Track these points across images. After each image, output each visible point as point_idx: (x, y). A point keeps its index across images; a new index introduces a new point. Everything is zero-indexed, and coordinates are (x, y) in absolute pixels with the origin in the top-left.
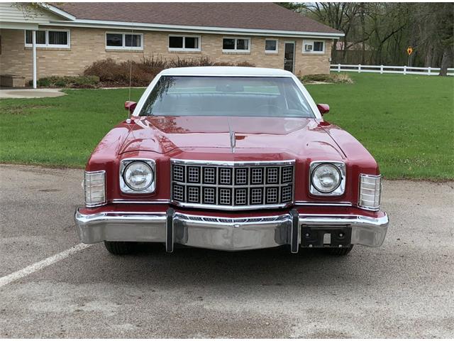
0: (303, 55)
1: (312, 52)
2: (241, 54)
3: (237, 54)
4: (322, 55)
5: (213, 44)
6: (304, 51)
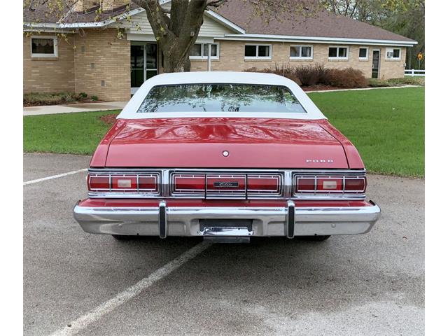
0: (386, 61)
1: (392, 58)
2: (342, 61)
3: (339, 61)
4: (399, 61)
5: (322, 52)
6: (386, 58)
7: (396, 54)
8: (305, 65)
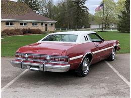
0: (49, 26)
3: (35, 26)
7: (52, 25)
8: (24, 28)
